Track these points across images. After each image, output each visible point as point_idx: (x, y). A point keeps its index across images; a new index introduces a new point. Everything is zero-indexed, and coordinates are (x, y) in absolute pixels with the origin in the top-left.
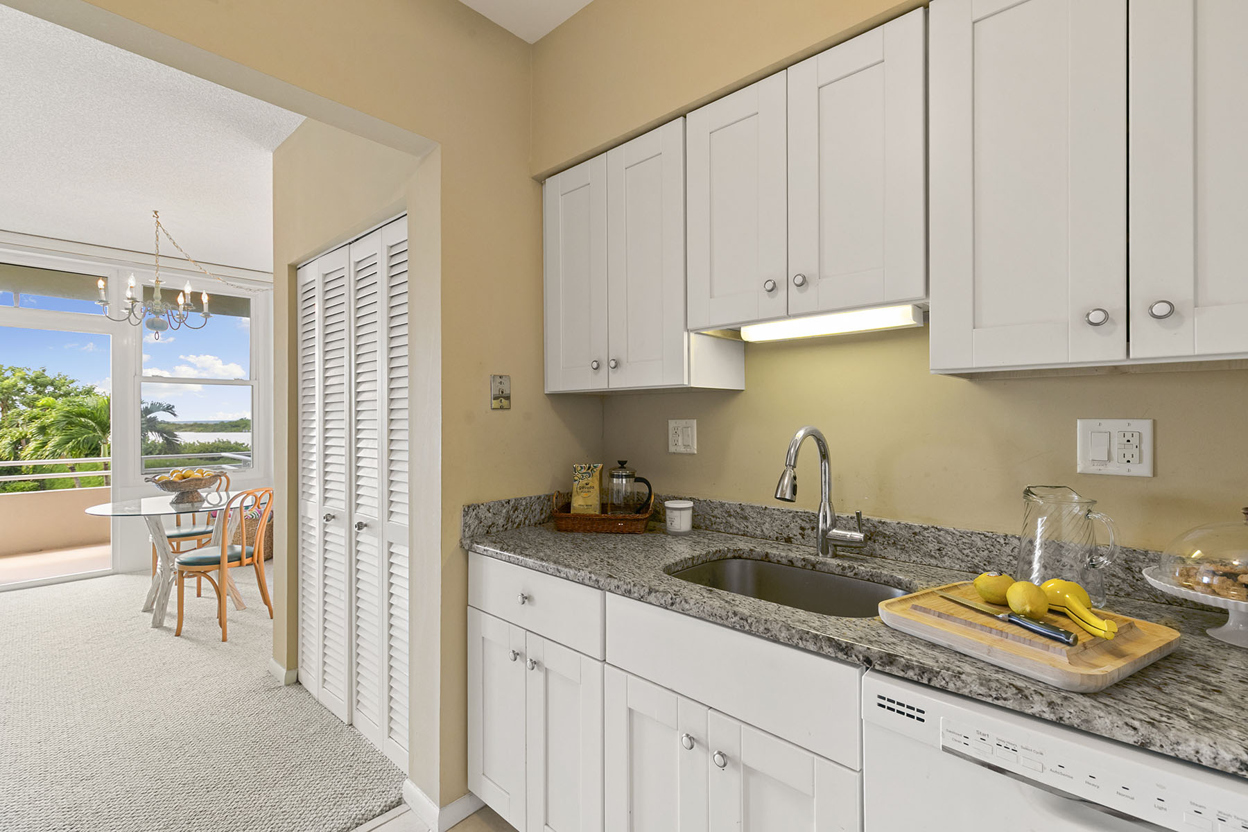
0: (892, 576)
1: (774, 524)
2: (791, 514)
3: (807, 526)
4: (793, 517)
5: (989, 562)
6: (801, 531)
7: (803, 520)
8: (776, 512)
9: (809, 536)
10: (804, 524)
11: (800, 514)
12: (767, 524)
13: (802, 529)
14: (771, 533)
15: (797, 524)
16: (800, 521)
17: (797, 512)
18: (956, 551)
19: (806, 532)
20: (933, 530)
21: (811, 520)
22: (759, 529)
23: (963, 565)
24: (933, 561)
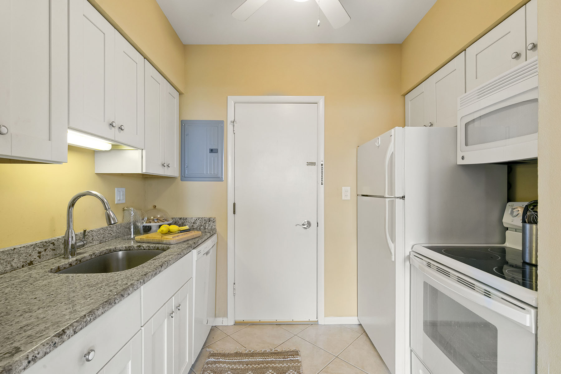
0: (107, 249)
1: (21, 257)
2: (32, 247)
3: (43, 250)
4: (34, 248)
5: (104, 238)
6: (38, 255)
7: (40, 247)
8: (22, 249)
9: (43, 255)
10: (40, 250)
11: (37, 245)
12: (15, 259)
13: (39, 253)
14: (19, 265)
15: (36, 251)
16: (38, 249)
17: (36, 244)
18: (97, 237)
19: (42, 253)
20: (91, 232)
21: (44, 246)
22: (9, 266)
23: (98, 242)
24: (91, 244)
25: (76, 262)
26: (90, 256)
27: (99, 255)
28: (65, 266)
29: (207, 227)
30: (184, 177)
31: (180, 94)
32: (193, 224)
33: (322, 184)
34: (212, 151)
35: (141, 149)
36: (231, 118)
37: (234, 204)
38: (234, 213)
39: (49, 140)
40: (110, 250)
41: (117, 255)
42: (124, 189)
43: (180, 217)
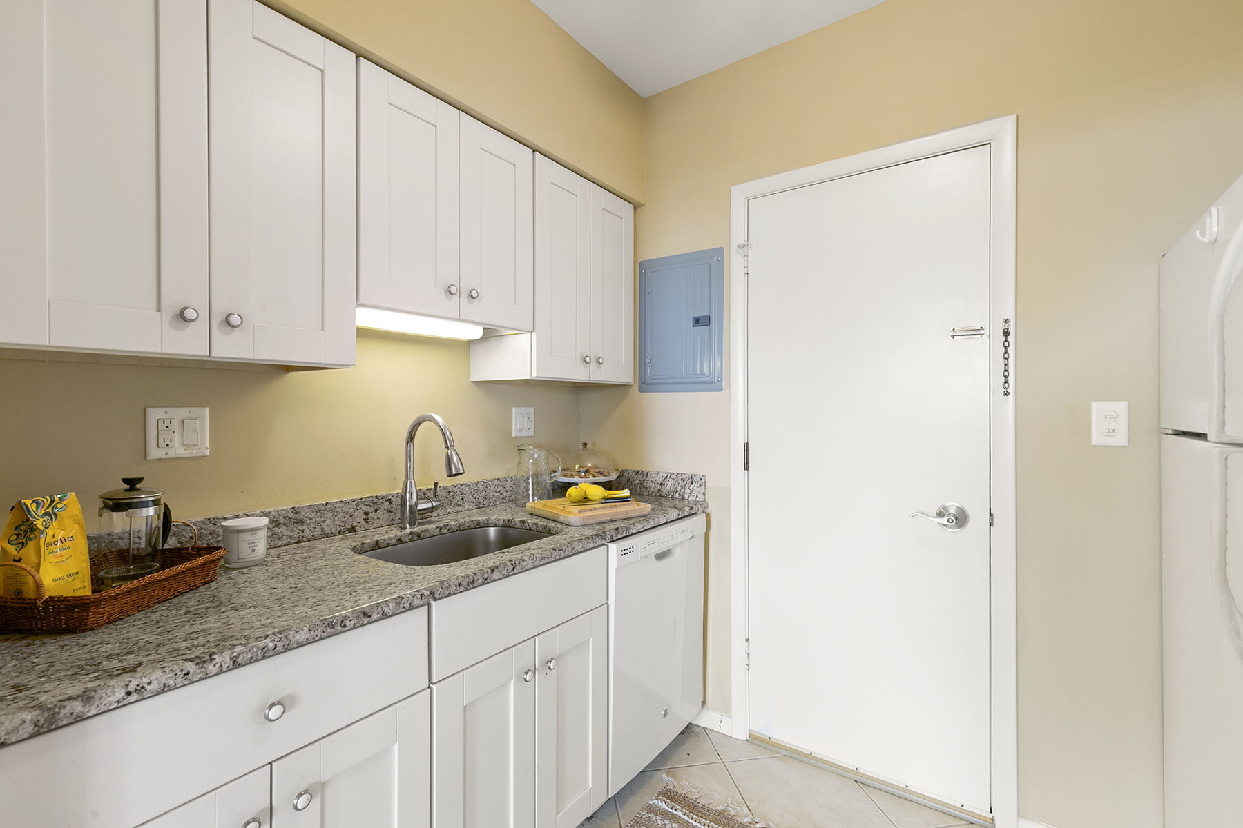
0: (472, 521)
1: (336, 518)
2: (355, 503)
3: (372, 509)
4: (357, 505)
5: (485, 499)
6: (364, 517)
7: (367, 505)
8: (338, 505)
9: (373, 519)
10: (368, 509)
11: (364, 500)
12: (328, 520)
13: (366, 514)
14: (333, 529)
15: (360, 511)
16: (363, 507)
17: (361, 499)
18: (471, 497)
19: (370, 515)
20: (459, 486)
21: (374, 504)
22: (318, 529)
23: (474, 505)
24: (459, 508)
25: (410, 536)
26: (438, 529)
27: (457, 530)
28: (389, 542)
29: (686, 496)
30: (645, 384)
31: (637, 207)
32: (659, 486)
33: (1006, 394)
34: (697, 321)
35: (528, 332)
36: (738, 236)
37: (747, 446)
38: (747, 466)
39: (323, 330)
40: (479, 523)
41: (486, 535)
42: (531, 410)
43: (637, 469)
